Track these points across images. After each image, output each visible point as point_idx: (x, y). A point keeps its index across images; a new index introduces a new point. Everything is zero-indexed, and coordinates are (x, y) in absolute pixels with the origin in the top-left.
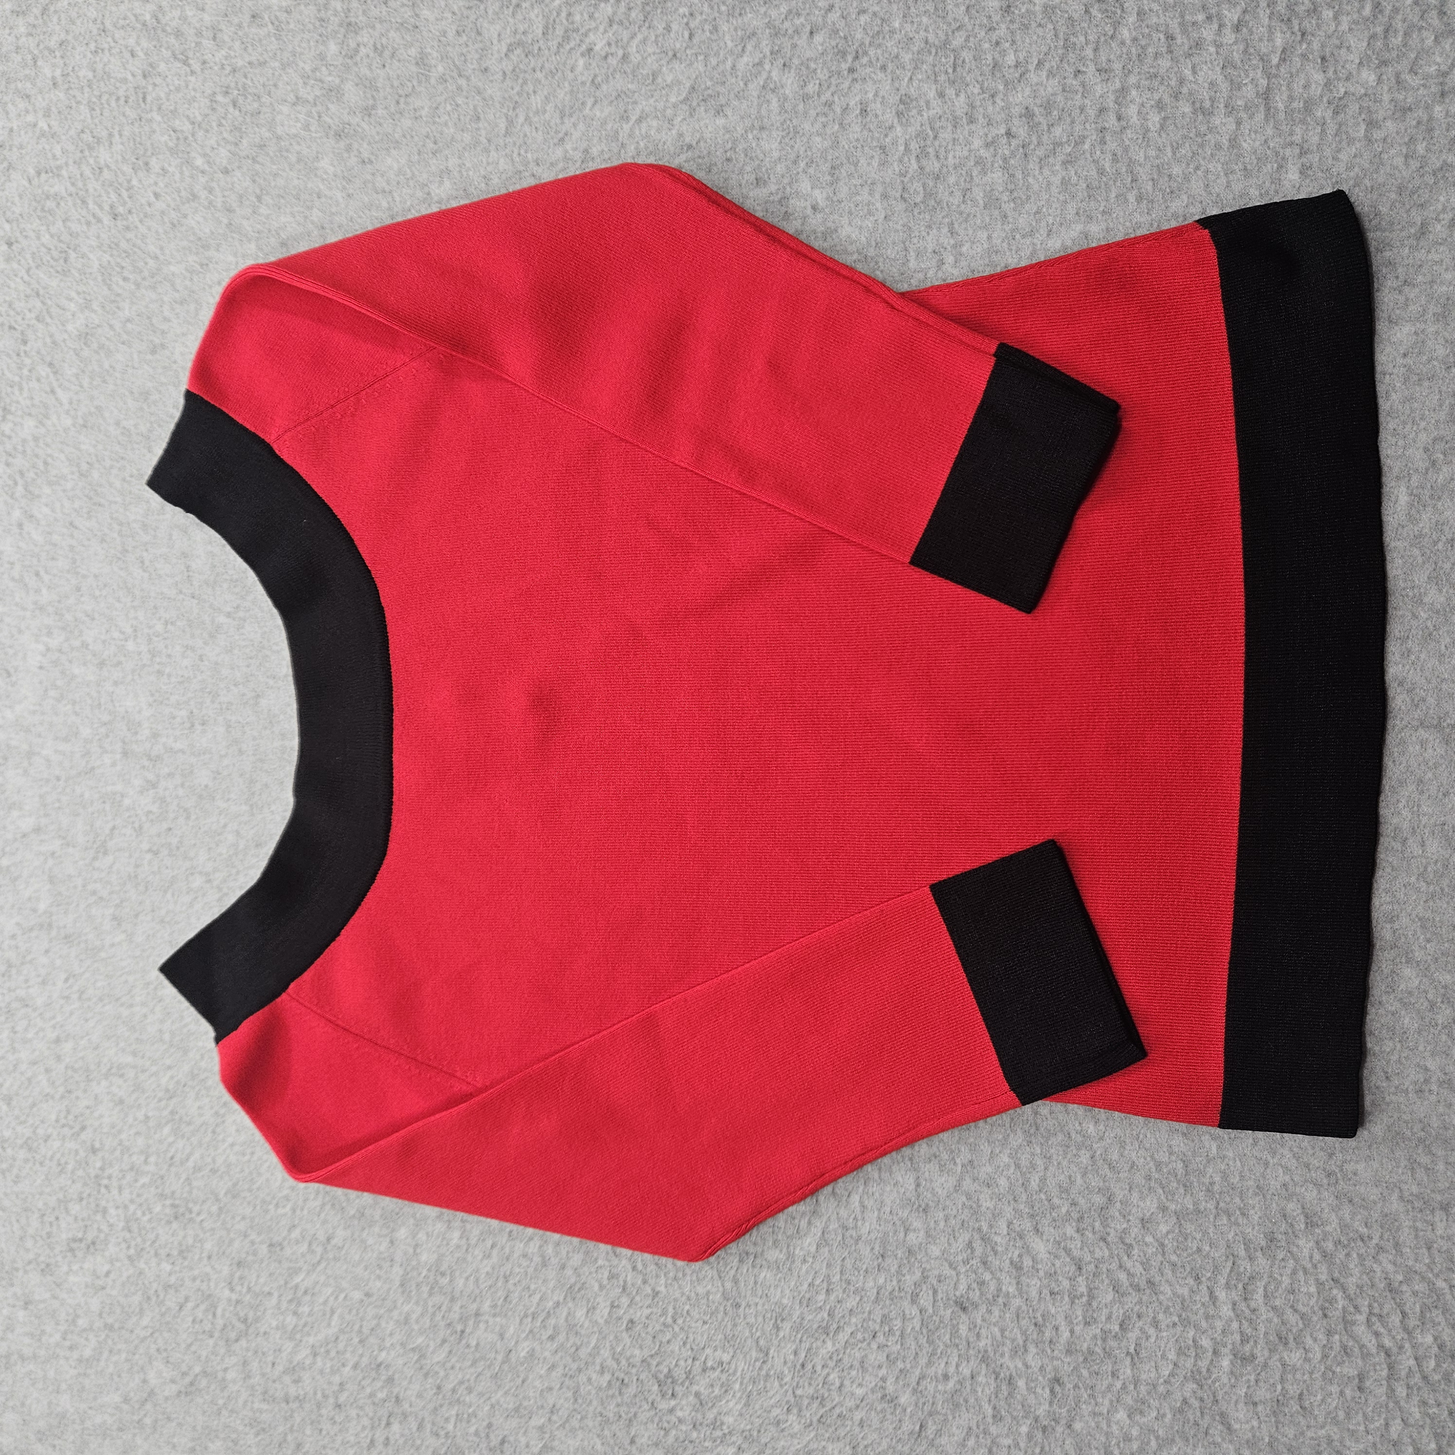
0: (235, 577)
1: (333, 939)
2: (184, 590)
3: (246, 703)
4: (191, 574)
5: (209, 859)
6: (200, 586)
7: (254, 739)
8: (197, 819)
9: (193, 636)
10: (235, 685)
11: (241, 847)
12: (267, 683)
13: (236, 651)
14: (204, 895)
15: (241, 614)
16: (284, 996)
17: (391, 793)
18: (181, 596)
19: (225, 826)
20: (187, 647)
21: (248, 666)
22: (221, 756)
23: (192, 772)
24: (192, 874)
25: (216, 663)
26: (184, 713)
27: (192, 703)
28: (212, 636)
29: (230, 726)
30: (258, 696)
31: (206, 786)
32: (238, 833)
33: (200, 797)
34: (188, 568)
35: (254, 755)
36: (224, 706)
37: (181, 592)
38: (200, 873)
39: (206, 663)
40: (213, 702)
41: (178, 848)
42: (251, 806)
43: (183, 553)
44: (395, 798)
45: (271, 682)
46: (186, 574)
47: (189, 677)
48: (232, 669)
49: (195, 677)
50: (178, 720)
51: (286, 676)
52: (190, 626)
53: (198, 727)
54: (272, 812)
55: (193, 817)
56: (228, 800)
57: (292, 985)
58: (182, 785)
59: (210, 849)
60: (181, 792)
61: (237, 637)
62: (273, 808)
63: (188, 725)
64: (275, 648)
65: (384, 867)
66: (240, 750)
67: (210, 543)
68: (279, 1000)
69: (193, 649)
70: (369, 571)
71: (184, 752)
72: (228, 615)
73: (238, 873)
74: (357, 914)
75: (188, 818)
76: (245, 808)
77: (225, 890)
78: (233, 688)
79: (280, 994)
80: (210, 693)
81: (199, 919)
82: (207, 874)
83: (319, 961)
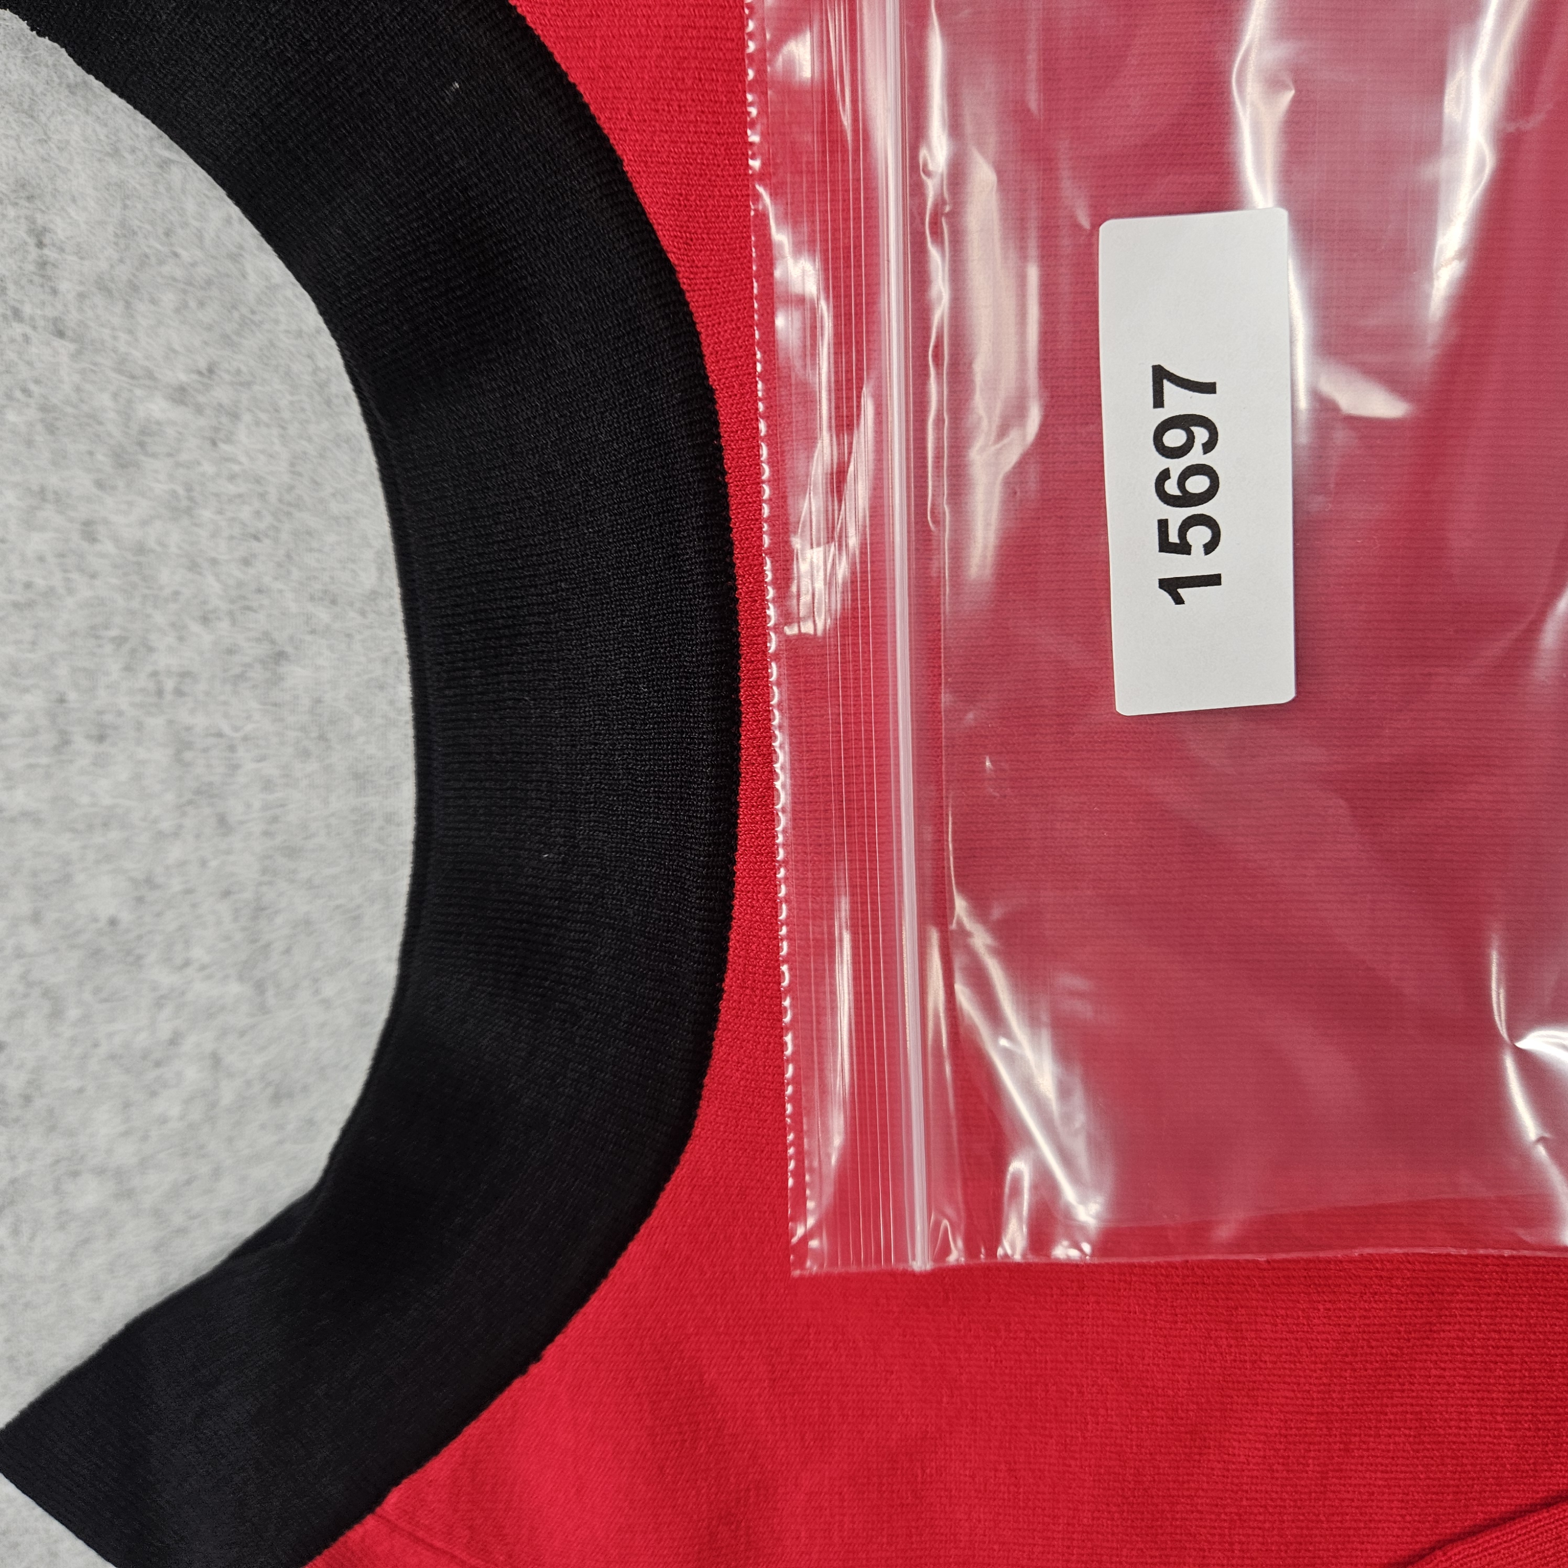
0: (203, 271)
1: (521, 1369)
2: (27, 310)
3: (241, 677)
4: (50, 254)
5: (126, 1134)
6: (81, 296)
7: (268, 785)
8: (85, 1018)
9: (59, 459)
10: (205, 620)
11: (228, 1094)
12: (309, 618)
13: (206, 514)
14: (111, 1235)
15: (222, 394)
16: (370, 1522)
17: (719, 964)
18: (18, 329)
19: (175, 1040)
20: (42, 493)
21: (246, 562)
22: (160, 836)
23: (67, 879)
24: (75, 1174)
25: (141, 549)
26: (34, 700)
27: (62, 670)
28: (122, 461)
29: (189, 746)
30: (280, 656)
31: (113, 922)
32: (216, 1060)
33: (96, 954)
34: (40, 237)
35: (267, 834)
36: (169, 684)
37: (17, 314)
38: (100, 1172)
39: (108, 547)
40: (128, 668)
41: (27, 1099)
42: (260, 987)
43: (22, 185)
44: (730, 981)
45: (323, 615)
46: (34, 252)
47: (50, 592)
48: (193, 567)
49: (71, 591)
50: (17, 720)
51: (373, 596)
52: (51, 429)
53: (80, 743)
54: (326, 1004)
55: (73, 1013)
56: (187, 964)
57: (394, 1497)
58: (36, 918)
59: (127, 1105)
60: (31, 938)
61: (208, 468)
62: (329, 989)
63: (48, 739)
64: (335, 507)
65: (680, 1173)
66: (222, 821)
67: (115, 153)
68: (355, 1534)
69: (61, 500)
70: (671, 270)
71: (35, 819)
72: (180, 395)
73: (217, 1173)
74: (594, 1301)
75: (56, 1014)
76: (235, 988)
77: (178, 1219)
78: (195, 628)
79: (358, 1518)
80: (119, 641)
81: (98, 1299)
82: (120, 1174)
83: (472, 1430)
